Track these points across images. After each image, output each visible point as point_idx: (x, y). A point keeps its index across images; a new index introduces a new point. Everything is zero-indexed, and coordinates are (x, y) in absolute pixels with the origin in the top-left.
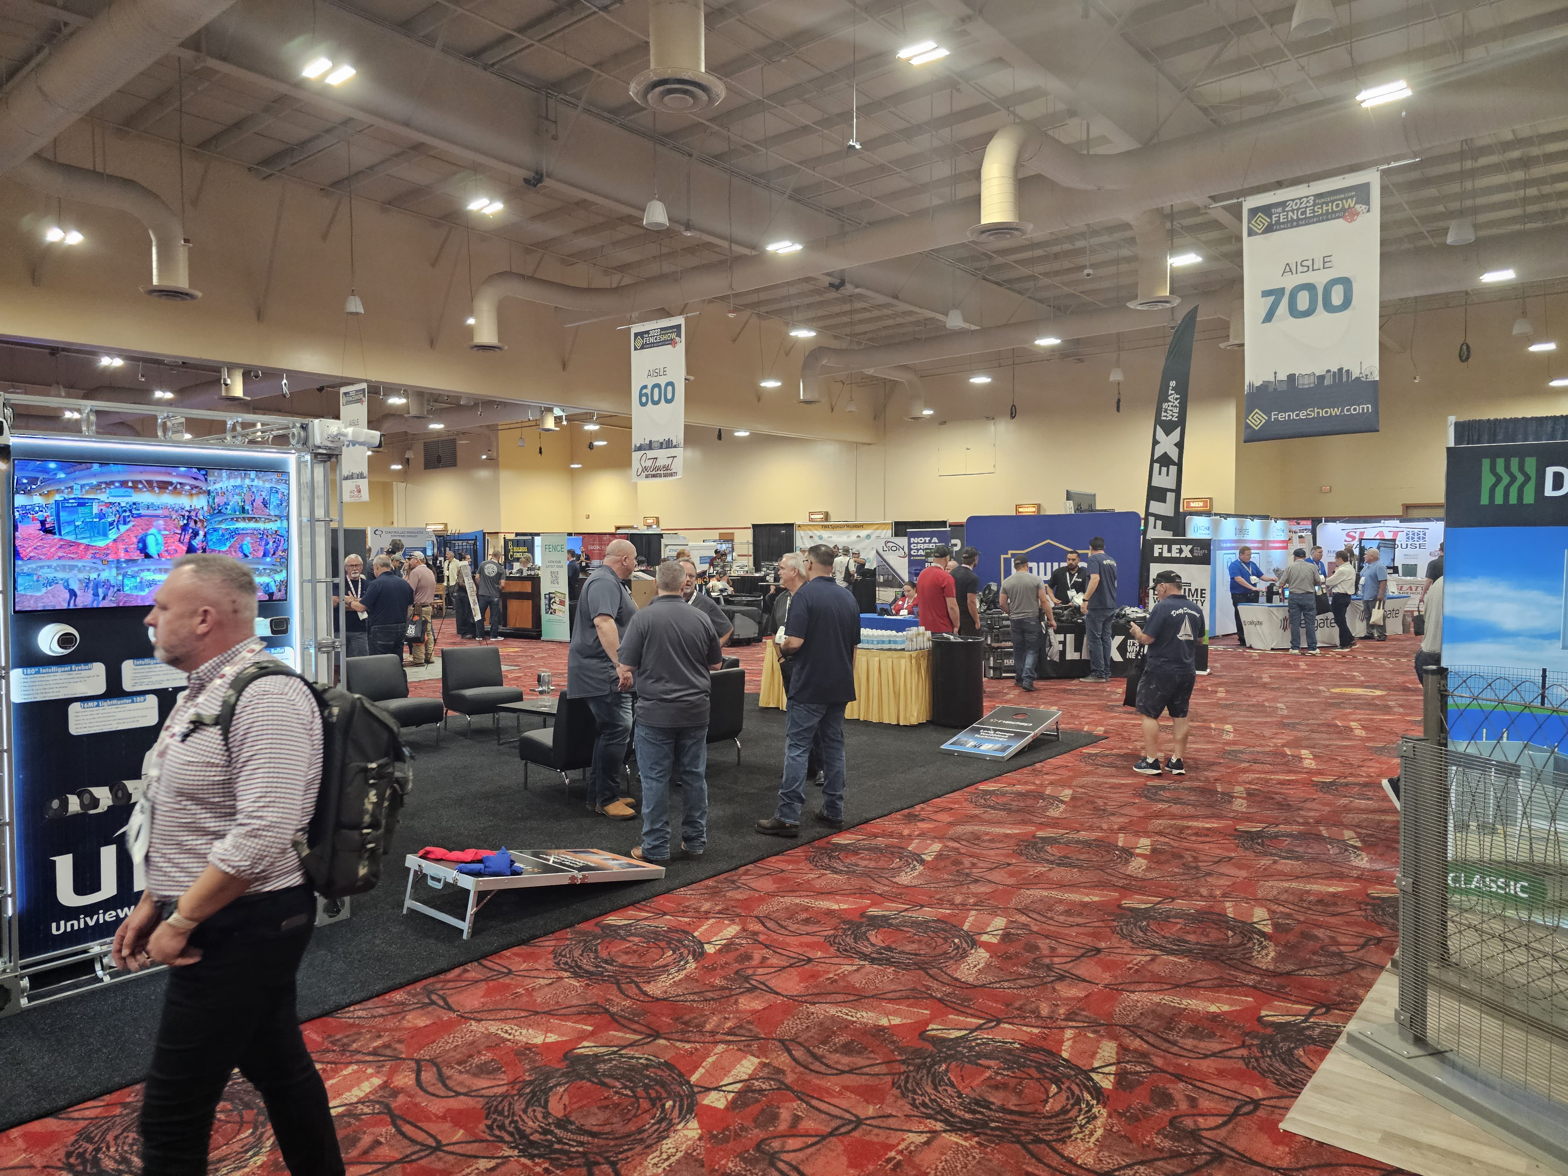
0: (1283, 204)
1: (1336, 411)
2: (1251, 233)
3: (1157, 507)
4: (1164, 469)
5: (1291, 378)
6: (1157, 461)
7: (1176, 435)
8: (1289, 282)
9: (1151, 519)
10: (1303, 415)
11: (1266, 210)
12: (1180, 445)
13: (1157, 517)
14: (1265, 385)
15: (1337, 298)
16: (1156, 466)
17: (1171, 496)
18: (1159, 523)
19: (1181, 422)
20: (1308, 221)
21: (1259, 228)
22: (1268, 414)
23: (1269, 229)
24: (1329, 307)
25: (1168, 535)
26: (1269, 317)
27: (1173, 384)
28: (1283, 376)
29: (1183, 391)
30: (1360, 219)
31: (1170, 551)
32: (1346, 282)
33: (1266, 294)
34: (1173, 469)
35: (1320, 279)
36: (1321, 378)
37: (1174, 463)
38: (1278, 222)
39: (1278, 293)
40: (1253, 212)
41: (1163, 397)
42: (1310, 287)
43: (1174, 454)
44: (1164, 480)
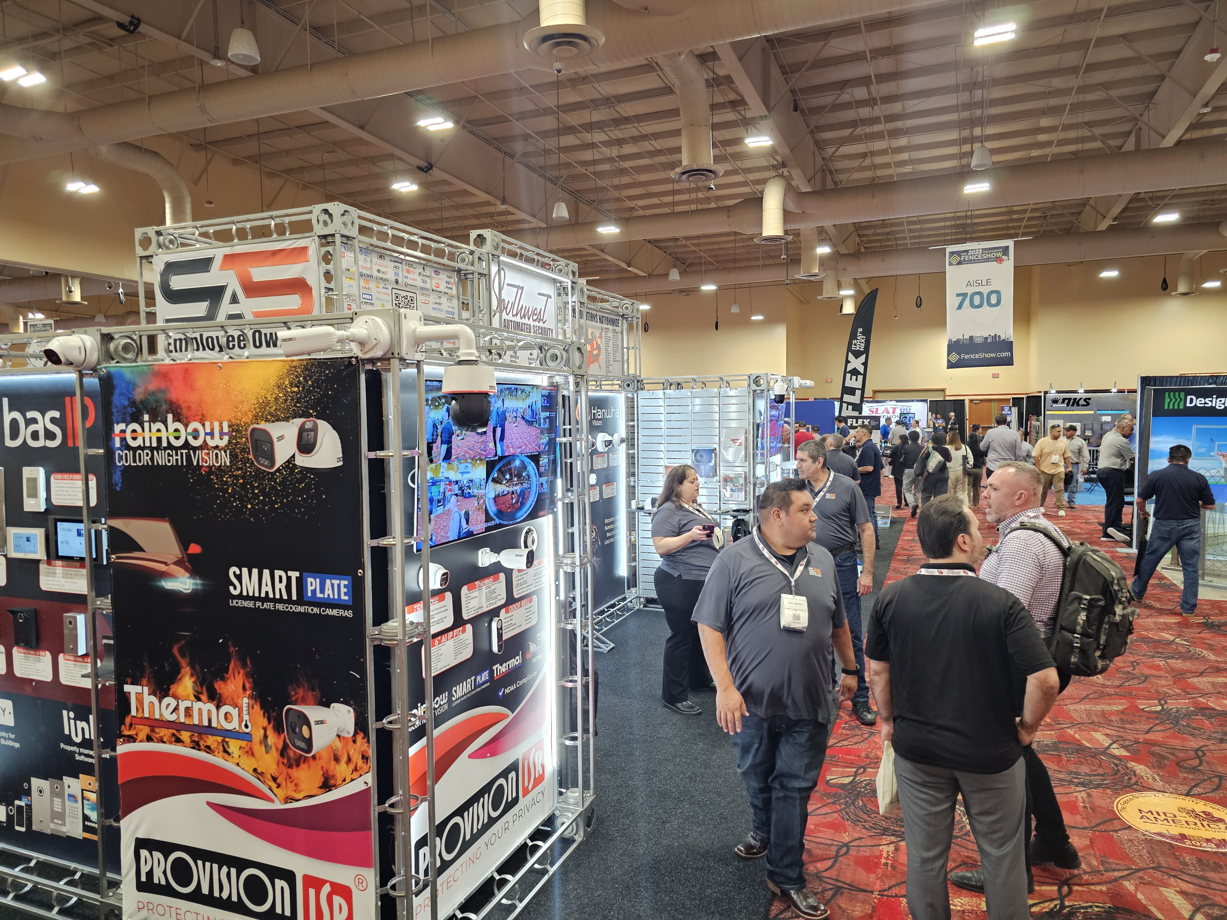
0: (967, 251)
1: (993, 355)
2: (951, 264)
3: (847, 398)
4: (854, 377)
5: (971, 338)
6: (849, 372)
7: (862, 358)
8: (970, 291)
9: (845, 405)
10: (977, 356)
11: (959, 253)
12: (865, 364)
13: (849, 404)
14: (958, 341)
15: (994, 300)
16: (848, 375)
17: (858, 393)
18: (850, 407)
19: (866, 351)
20: (979, 261)
21: (955, 262)
22: (960, 355)
23: (959, 263)
24: (990, 304)
25: (856, 414)
26: (960, 307)
27: (860, 330)
28: (967, 337)
29: (867, 333)
30: (1004, 263)
31: (857, 422)
32: (998, 293)
33: (958, 295)
34: (860, 377)
35: (985, 290)
36: (986, 338)
37: (860, 374)
38: (964, 260)
39: (965, 295)
40: (952, 253)
41: (853, 336)
42: (980, 293)
43: (861, 369)
44: (853, 383)
